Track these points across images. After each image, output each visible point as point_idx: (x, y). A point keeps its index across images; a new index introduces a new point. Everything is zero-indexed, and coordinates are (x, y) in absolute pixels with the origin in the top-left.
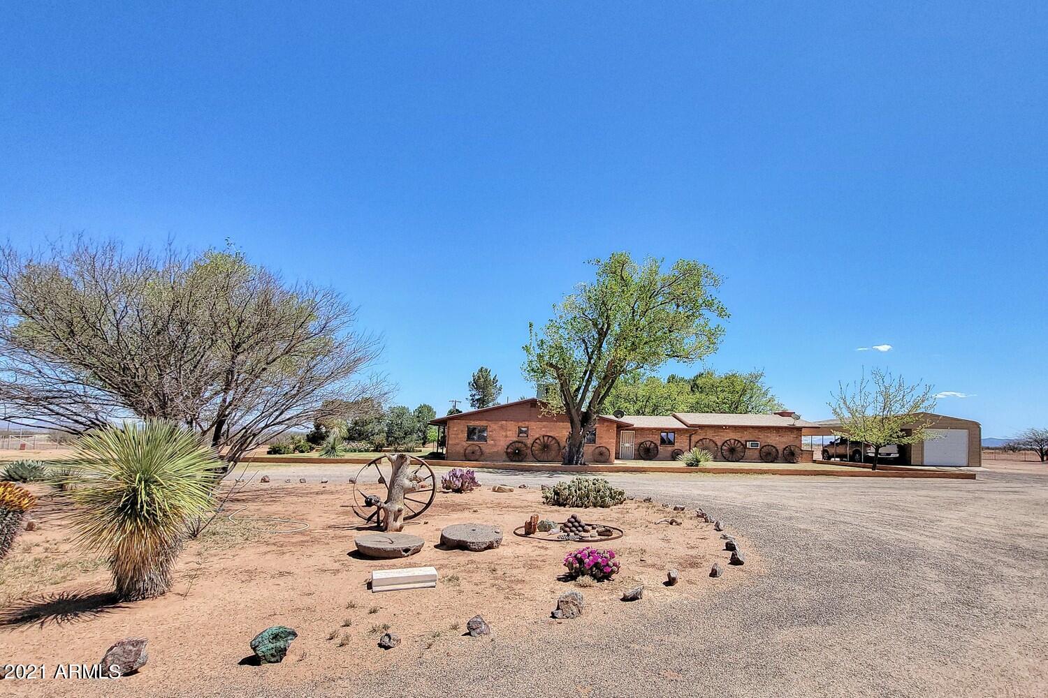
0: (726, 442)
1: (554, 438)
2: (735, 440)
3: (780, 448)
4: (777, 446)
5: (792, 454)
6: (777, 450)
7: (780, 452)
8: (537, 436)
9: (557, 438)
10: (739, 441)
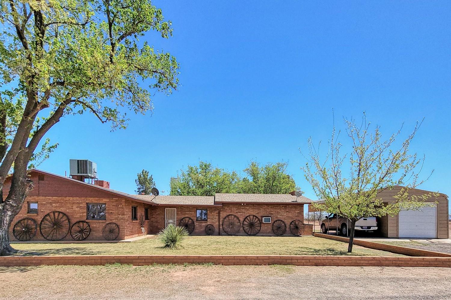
0: (246, 217)
1: (64, 214)
2: (254, 216)
3: (288, 222)
4: (286, 221)
5: (297, 228)
6: (285, 225)
7: (288, 226)
8: (48, 212)
9: (68, 215)
10: (256, 217)
